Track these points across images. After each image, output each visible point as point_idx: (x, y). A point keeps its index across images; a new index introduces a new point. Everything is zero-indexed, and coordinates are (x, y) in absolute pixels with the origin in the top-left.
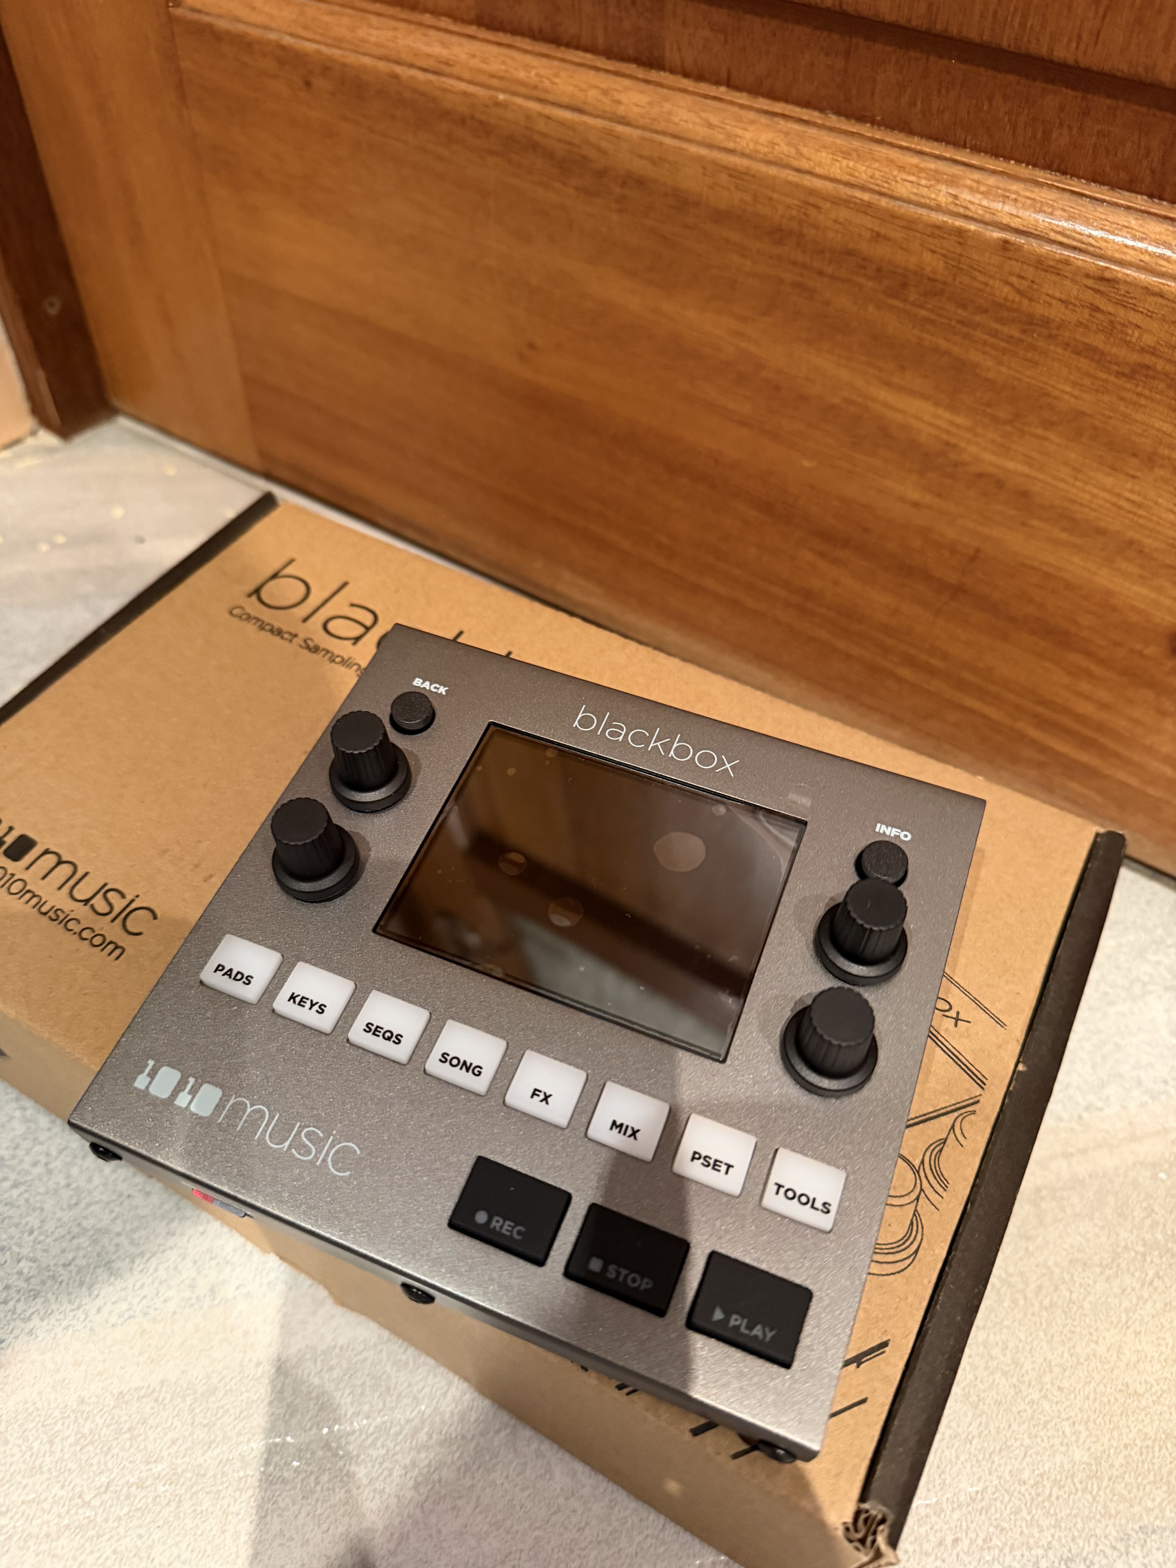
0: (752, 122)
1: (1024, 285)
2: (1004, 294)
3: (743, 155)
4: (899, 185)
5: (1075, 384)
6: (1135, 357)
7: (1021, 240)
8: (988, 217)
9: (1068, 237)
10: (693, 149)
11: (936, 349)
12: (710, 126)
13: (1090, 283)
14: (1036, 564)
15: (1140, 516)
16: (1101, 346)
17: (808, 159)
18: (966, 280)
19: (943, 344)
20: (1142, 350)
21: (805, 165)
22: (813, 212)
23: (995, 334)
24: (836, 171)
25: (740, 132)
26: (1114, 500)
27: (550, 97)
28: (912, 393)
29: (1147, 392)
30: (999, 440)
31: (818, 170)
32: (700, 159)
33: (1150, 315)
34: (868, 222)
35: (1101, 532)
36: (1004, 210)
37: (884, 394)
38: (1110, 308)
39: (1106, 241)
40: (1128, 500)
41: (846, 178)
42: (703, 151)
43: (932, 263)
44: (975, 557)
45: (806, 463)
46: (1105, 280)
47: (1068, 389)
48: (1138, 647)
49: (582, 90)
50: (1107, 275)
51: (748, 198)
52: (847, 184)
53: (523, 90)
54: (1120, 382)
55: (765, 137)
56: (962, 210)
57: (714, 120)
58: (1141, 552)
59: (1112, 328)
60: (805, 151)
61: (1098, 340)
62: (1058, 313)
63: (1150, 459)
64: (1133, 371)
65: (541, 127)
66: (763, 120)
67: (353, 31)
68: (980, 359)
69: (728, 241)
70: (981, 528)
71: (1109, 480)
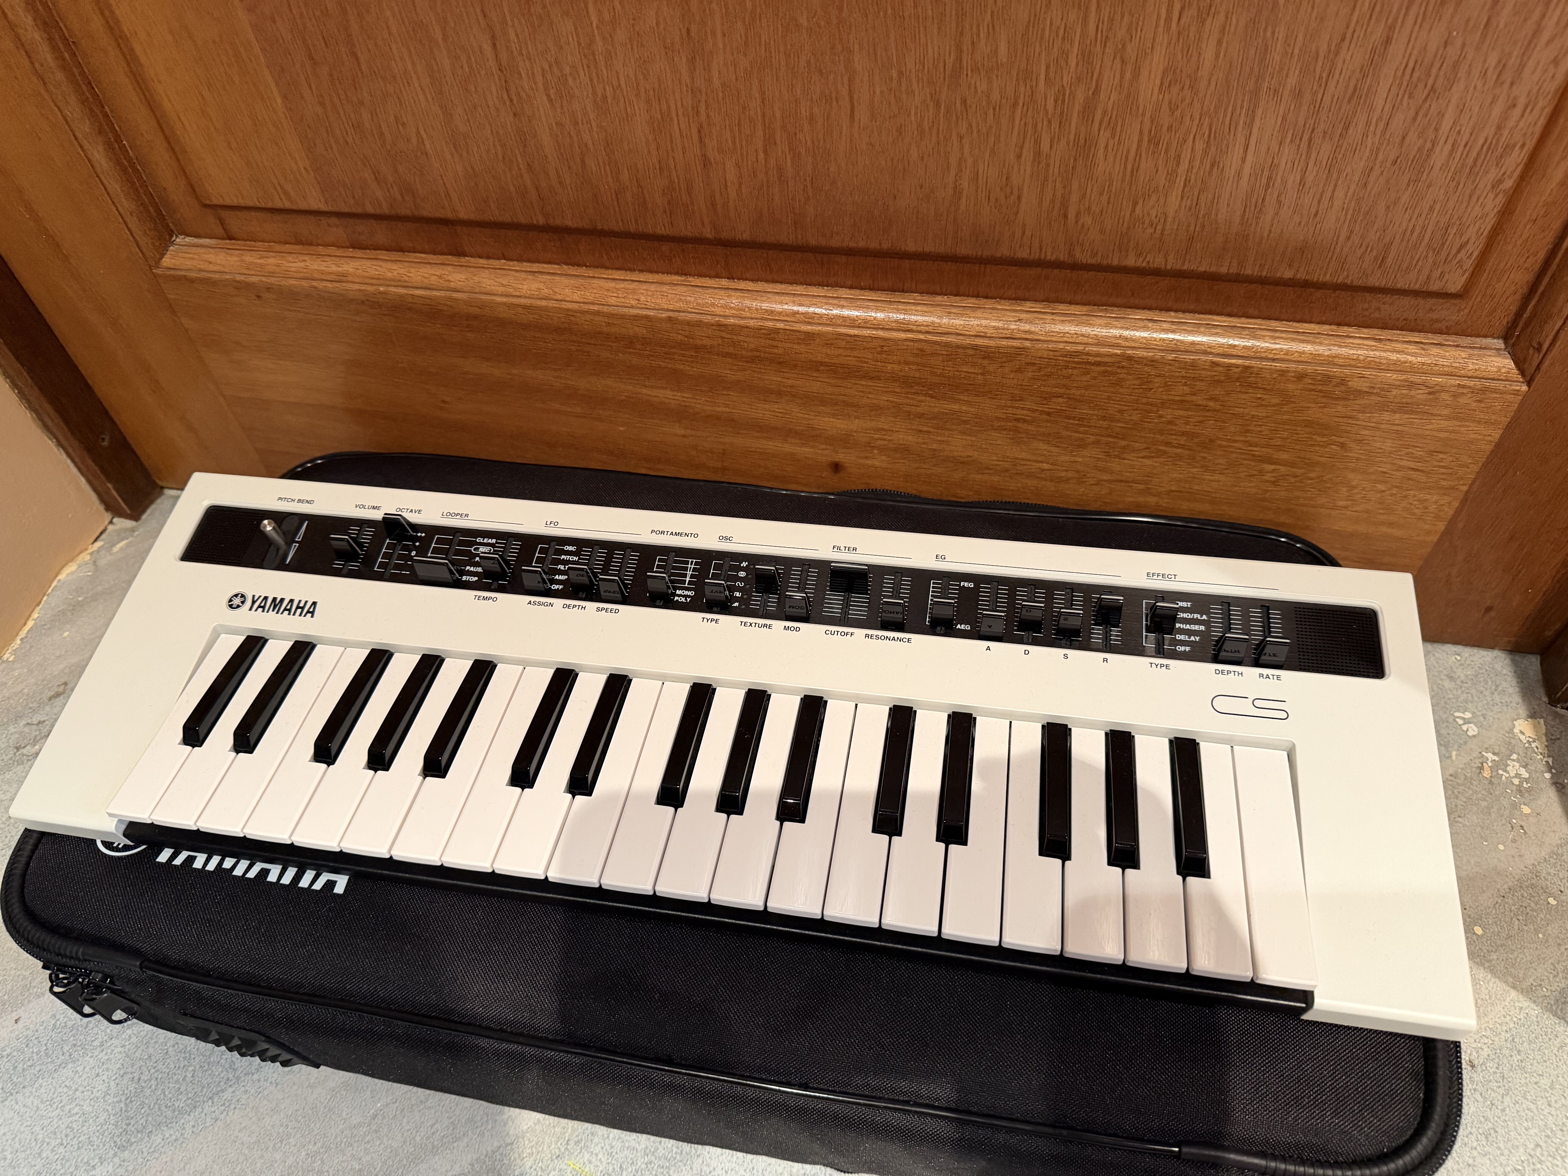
0: (525, 279)
1: (687, 333)
3: (526, 297)
4: (609, 299)
5: (730, 370)
6: (750, 354)
10: (499, 299)
11: (660, 367)
12: (503, 285)
13: (715, 328)
14: (753, 449)
15: (787, 418)
17: (561, 294)
18: (660, 336)
19: (663, 364)
20: (751, 350)
21: (559, 297)
22: (573, 318)
23: (683, 355)
24: (576, 297)
25: (520, 286)
26: (773, 414)
27: (409, 284)
28: (658, 388)
29: (763, 367)
30: (709, 399)
31: (567, 299)
32: (504, 304)
33: (748, 336)
35: (776, 428)
37: (645, 391)
38: (729, 336)
40: (780, 412)
41: (582, 300)
42: (504, 300)
43: (641, 331)
45: (621, 429)
46: (719, 325)
48: (819, 474)
49: (426, 278)
51: (537, 317)
52: (584, 303)
53: (392, 283)
54: (750, 365)
55: (535, 286)
56: (644, 306)
57: (504, 282)
58: (797, 433)
60: (556, 290)
61: (731, 350)
62: (707, 342)
63: (780, 394)
64: (752, 360)
65: (410, 300)
66: (530, 277)
67: (278, 266)
68: (682, 367)
69: (535, 337)
70: (720, 440)
71: (767, 406)
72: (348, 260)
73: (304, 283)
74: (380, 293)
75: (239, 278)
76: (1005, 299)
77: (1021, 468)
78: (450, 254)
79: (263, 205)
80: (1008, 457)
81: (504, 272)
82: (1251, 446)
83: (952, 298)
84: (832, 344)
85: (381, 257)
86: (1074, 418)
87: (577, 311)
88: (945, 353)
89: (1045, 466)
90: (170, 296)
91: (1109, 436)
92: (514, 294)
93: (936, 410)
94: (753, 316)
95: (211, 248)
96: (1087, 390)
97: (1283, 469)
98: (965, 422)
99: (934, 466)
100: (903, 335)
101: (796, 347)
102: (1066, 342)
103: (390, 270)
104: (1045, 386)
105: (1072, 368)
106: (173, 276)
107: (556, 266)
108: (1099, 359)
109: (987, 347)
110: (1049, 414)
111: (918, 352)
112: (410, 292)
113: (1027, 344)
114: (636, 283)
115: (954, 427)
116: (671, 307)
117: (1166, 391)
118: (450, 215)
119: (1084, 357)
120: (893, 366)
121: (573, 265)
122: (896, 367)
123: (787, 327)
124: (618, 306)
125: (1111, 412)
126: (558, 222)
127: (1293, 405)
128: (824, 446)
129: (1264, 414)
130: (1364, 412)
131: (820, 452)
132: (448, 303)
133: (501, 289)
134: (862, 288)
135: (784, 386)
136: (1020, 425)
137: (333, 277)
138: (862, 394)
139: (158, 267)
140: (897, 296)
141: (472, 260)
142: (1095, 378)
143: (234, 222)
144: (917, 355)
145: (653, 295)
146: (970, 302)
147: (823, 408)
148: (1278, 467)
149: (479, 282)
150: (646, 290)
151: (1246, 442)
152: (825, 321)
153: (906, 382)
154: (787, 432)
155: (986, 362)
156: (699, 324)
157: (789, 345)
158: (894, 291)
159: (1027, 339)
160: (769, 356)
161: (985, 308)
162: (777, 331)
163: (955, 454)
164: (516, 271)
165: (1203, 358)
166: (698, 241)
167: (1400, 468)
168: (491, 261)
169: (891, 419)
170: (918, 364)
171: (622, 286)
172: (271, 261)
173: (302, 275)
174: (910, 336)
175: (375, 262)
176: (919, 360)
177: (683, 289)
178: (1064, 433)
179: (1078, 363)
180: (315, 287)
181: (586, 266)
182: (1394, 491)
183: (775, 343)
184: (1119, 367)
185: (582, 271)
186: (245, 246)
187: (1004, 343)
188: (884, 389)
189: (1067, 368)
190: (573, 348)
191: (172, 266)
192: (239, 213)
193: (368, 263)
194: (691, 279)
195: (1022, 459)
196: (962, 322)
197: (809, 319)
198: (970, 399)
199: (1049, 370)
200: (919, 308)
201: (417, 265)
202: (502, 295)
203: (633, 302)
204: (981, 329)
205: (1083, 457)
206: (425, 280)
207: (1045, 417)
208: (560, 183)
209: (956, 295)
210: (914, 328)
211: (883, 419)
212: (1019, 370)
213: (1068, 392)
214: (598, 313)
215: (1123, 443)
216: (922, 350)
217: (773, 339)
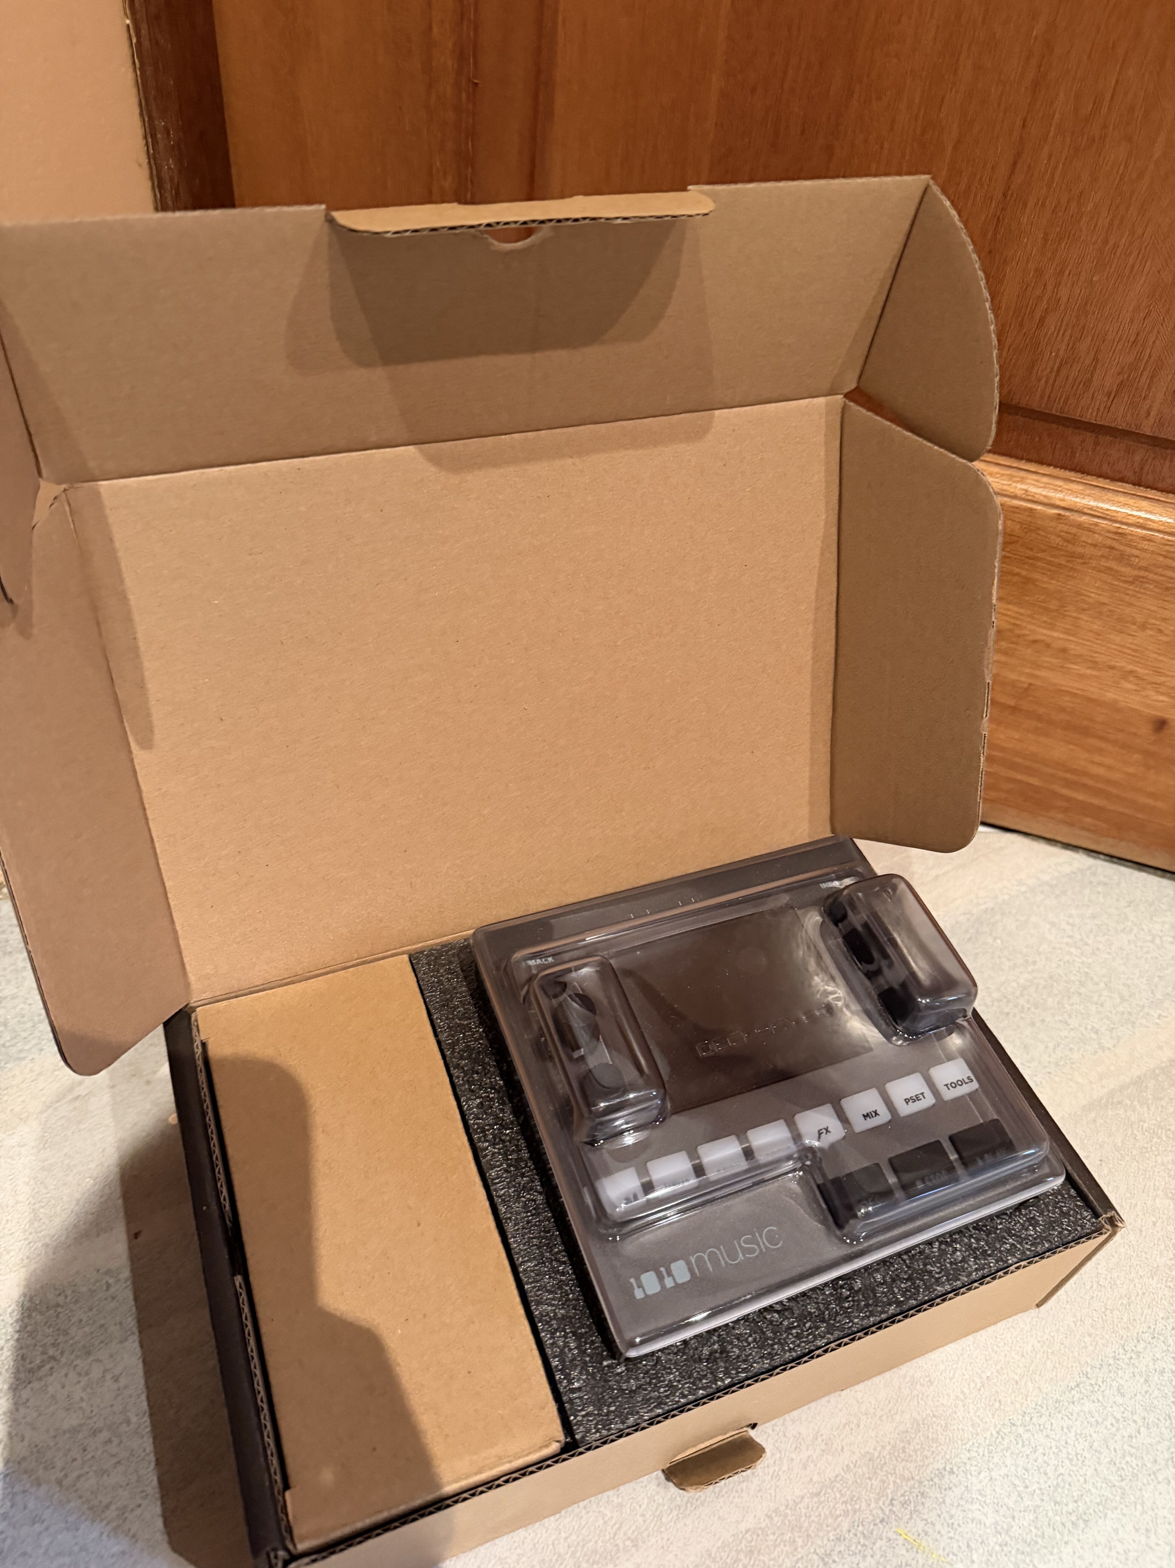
7: (1067, 514)
8: (1046, 501)
9: (1095, 511)
15: (1137, 657)
26: (1121, 649)
29: (1143, 591)
30: (1049, 621)
35: (1112, 667)
36: (1057, 496)
39: (1118, 512)
40: (1129, 648)
44: (1027, 689)
64: (1134, 580)
68: (1039, 577)
70: (1033, 671)
71: (1117, 638)
128: (1162, 698)
131: (1151, 703)
135: (1155, 618)
160: (1157, 577)
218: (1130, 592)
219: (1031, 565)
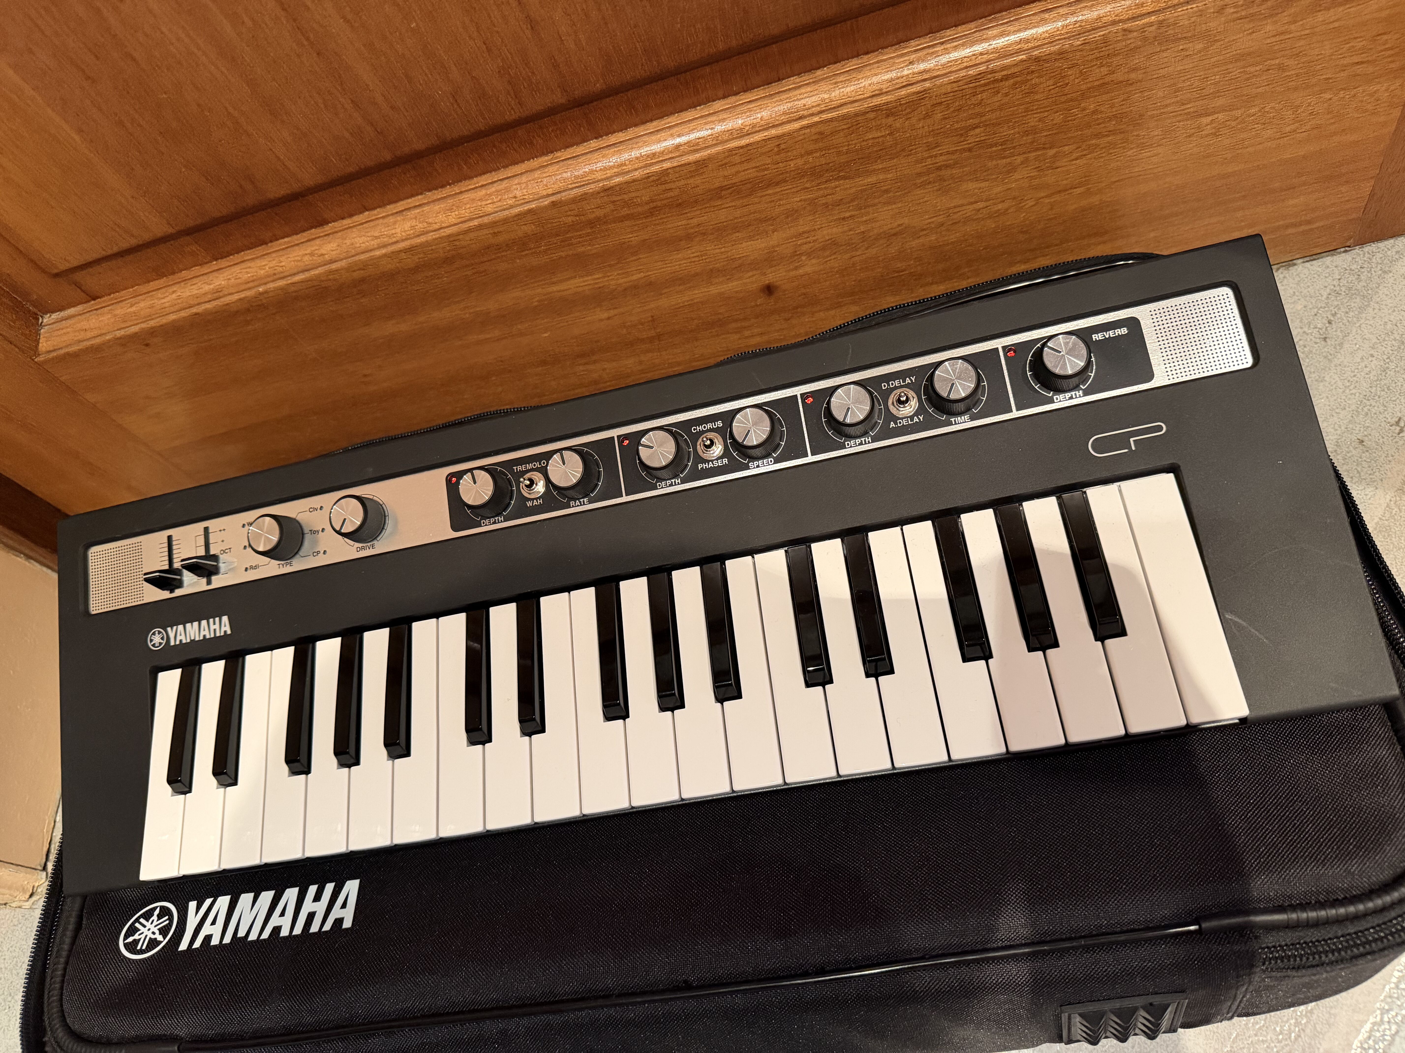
0: (395, 223)
1: (576, 212)
2: (570, 221)
3: (403, 240)
4: (485, 209)
5: (632, 232)
6: (647, 207)
7: (558, 196)
10: (378, 253)
11: (561, 257)
12: (377, 238)
13: (602, 194)
14: (681, 305)
15: (705, 259)
16: (629, 212)
17: (436, 223)
18: (549, 226)
19: (563, 254)
20: (647, 203)
21: (436, 226)
22: (457, 243)
23: (580, 236)
24: (453, 221)
25: (393, 231)
26: (689, 260)
27: (285, 274)
29: (664, 216)
30: (620, 272)
31: (444, 225)
32: (385, 255)
34: (486, 232)
35: (696, 274)
37: (555, 288)
40: (695, 257)
41: (459, 221)
42: (384, 251)
43: (529, 229)
44: (653, 320)
45: (545, 335)
46: (606, 190)
47: (631, 236)
48: (753, 304)
49: (298, 261)
50: (606, 188)
51: (422, 256)
52: (462, 222)
53: (269, 279)
54: (649, 219)
55: (407, 225)
56: (523, 201)
57: (377, 234)
58: (719, 271)
59: (626, 204)
60: (430, 220)
61: (625, 211)
62: (600, 213)
63: (689, 238)
64: (651, 213)
65: (293, 289)
66: (399, 218)
67: (152, 307)
68: (583, 249)
69: (427, 277)
70: (645, 308)
71: (680, 256)
72: (215, 274)
73: (183, 314)
74: (261, 294)
75: (119, 334)
76: (887, 47)
77: (955, 216)
78: (311, 228)
79: (110, 252)
80: (939, 210)
81: (372, 224)
82: (1183, 104)
83: (832, 67)
84: (726, 164)
85: (246, 258)
86: (996, 145)
87: (458, 234)
88: (845, 127)
89: (981, 205)
90: (62, 379)
91: (1037, 149)
92: (391, 241)
93: (853, 190)
94: (636, 166)
95: (80, 315)
96: (1001, 110)
97: (1221, 116)
98: (887, 191)
99: (867, 249)
100: (796, 125)
101: (691, 181)
102: (966, 67)
103: (261, 268)
104: (957, 122)
105: (981, 92)
106: (56, 357)
107: (420, 197)
108: (1005, 73)
109: (887, 103)
110: (970, 150)
111: (816, 137)
112: (289, 282)
113: (927, 84)
114: (506, 181)
115: (877, 201)
116: (550, 191)
117: (1083, 80)
118: (296, 187)
119: (989, 76)
120: (795, 162)
121: (436, 189)
122: (800, 162)
123: (675, 164)
124: (497, 212)
125: (1033, 124)
126: (406, 150)
127: (1219, 43)
128: (750, 274)
129: (1191, 65)
130: (1295, 22)
131: (748, 280)
132: (331, 277)
133: (375, 243)
134: (736, 94)
135: (692, 228)
136: (943, 173)
137: (209, 297)
138: (773, 204)
139: (39, 355)
140: (775, 88)
141: (335, 224)
142: (1006, 95)
143: (89, 279)
144: (816, 141)
145: (527, 186)
146: (853, 63)
147: (737, 234)
148: (1216, 116)
149: (352, 244)
150: (519, 184)
151: (1178, 102)
152: (711, 143)
153: (814, 173)
154: (711, 274)
155: (891, 119)
156: (584, 197)
157: (682, 182)
158: (771, 83)
159: (925, 80)
160: (665, 202)
161: (870, 64)
162: (665, 172)
163: (885, 228)
164: (383, 217)
165: (1114, 29)
166: (551, 112)
167: (1344, 68)
168: (356, 218)
169: (810, 218)
170: (821, 150)
171: (493, 189)
172: (142, 305)
173: (177, 307)
174: (805, 122)
175: (243, 265)
176: (820, 145)
177: (555, 167)
178: (991, 164)
179: (985, 85)
180: (196, 314)
181: (450, 184)
182: (1342, 94)
183: (668, 186)
184: (1028, 73)
185: (447, 191)
186: (111, 299)
187: (903, 92)
188: (795, 190)
189: (975, 94)
190: (469, 273)
191: (51, 349)
192: (90, 270)
193: (236, 269)
194: (559, 154)
195: (955, 207)
196: (852, 88)
197: (694, 147)
198: (884, 165)
199: (957, 104)
200: (803, 90)
201: (285, 252)
202: (379, 247)
203: (510, 202)
204: (875, 87)
205: (1016, 180)
206: (299, 264)
207: (967, 154)
208: (393, 108)
209: (835, 63)
210: (805, 113)
211: (801, 222)
212: (927, 116)
213: (983, 119)
214: (480, 227)
215: (1052, 152)
216: (821, 133)
217: (666, 183)
218: (657, 222)
219: (569, 245)
